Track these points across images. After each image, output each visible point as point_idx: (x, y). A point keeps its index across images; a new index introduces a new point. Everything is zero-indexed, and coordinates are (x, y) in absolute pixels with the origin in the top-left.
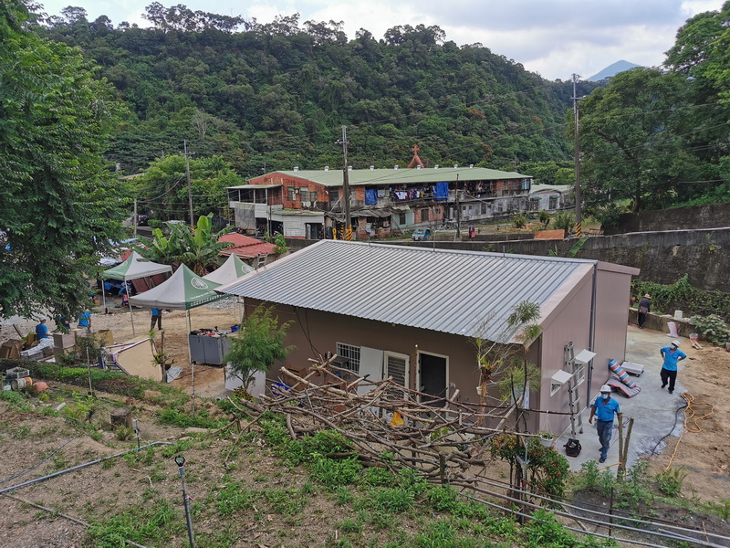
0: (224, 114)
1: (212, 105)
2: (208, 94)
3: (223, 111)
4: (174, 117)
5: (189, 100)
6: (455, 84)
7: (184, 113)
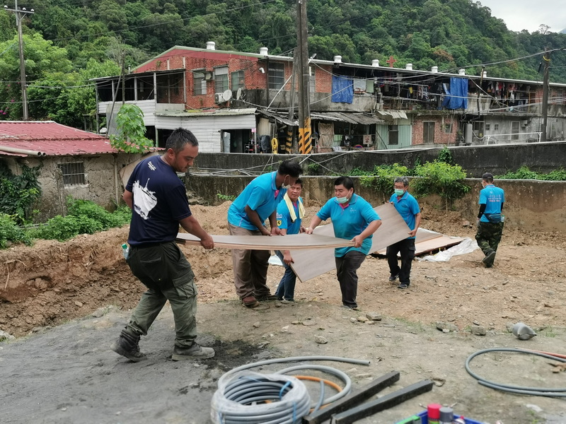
0: (147, 47)
1: (133, 35)
2: (129, 23)
3: (147, 44)
4: (88, 48)
5: (105, 29)
6: (417, 22)
7: (98, 44)
